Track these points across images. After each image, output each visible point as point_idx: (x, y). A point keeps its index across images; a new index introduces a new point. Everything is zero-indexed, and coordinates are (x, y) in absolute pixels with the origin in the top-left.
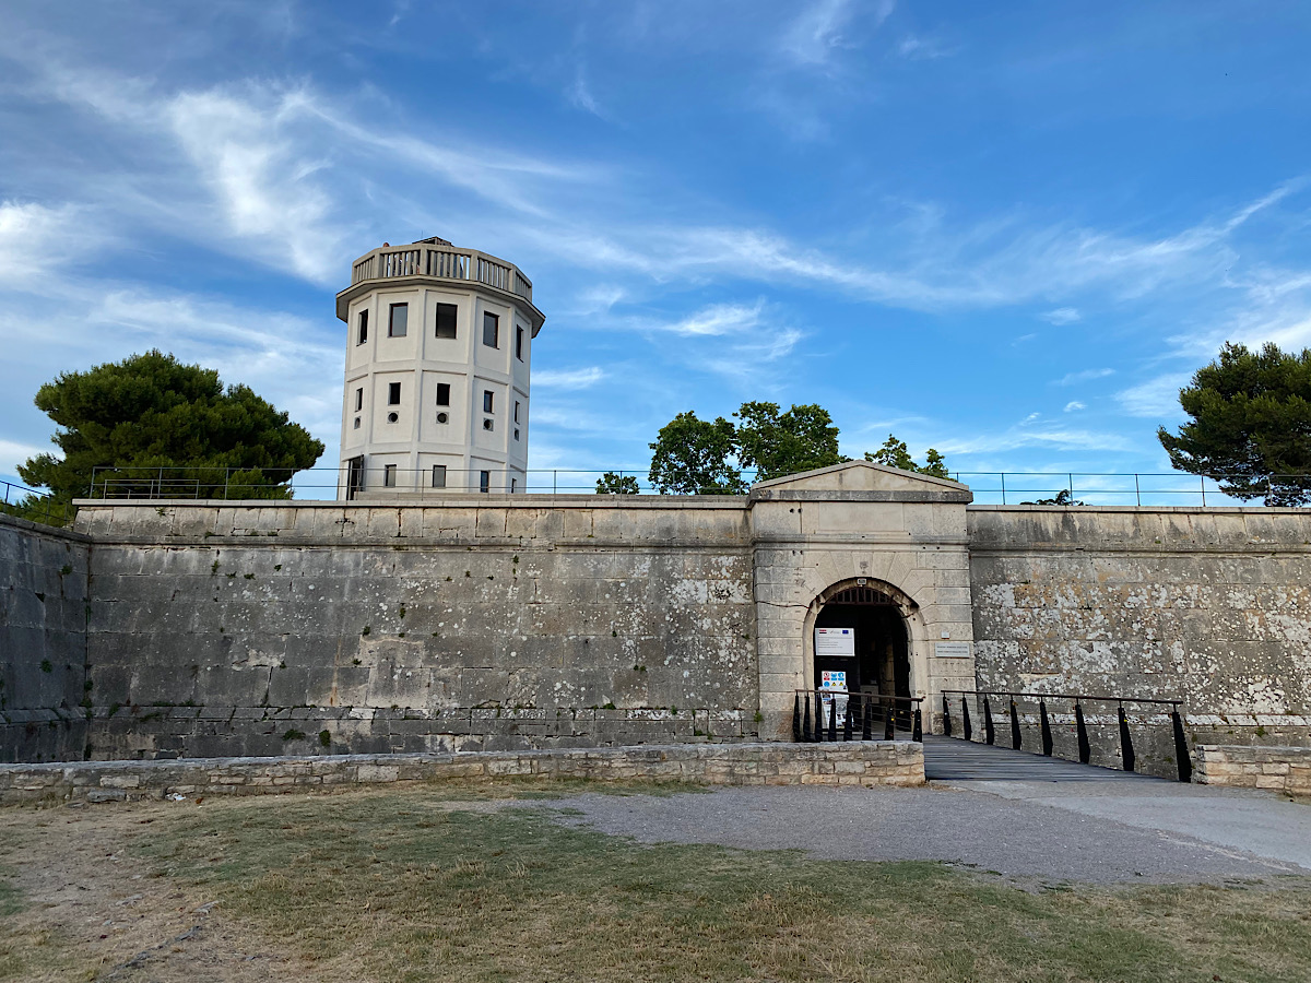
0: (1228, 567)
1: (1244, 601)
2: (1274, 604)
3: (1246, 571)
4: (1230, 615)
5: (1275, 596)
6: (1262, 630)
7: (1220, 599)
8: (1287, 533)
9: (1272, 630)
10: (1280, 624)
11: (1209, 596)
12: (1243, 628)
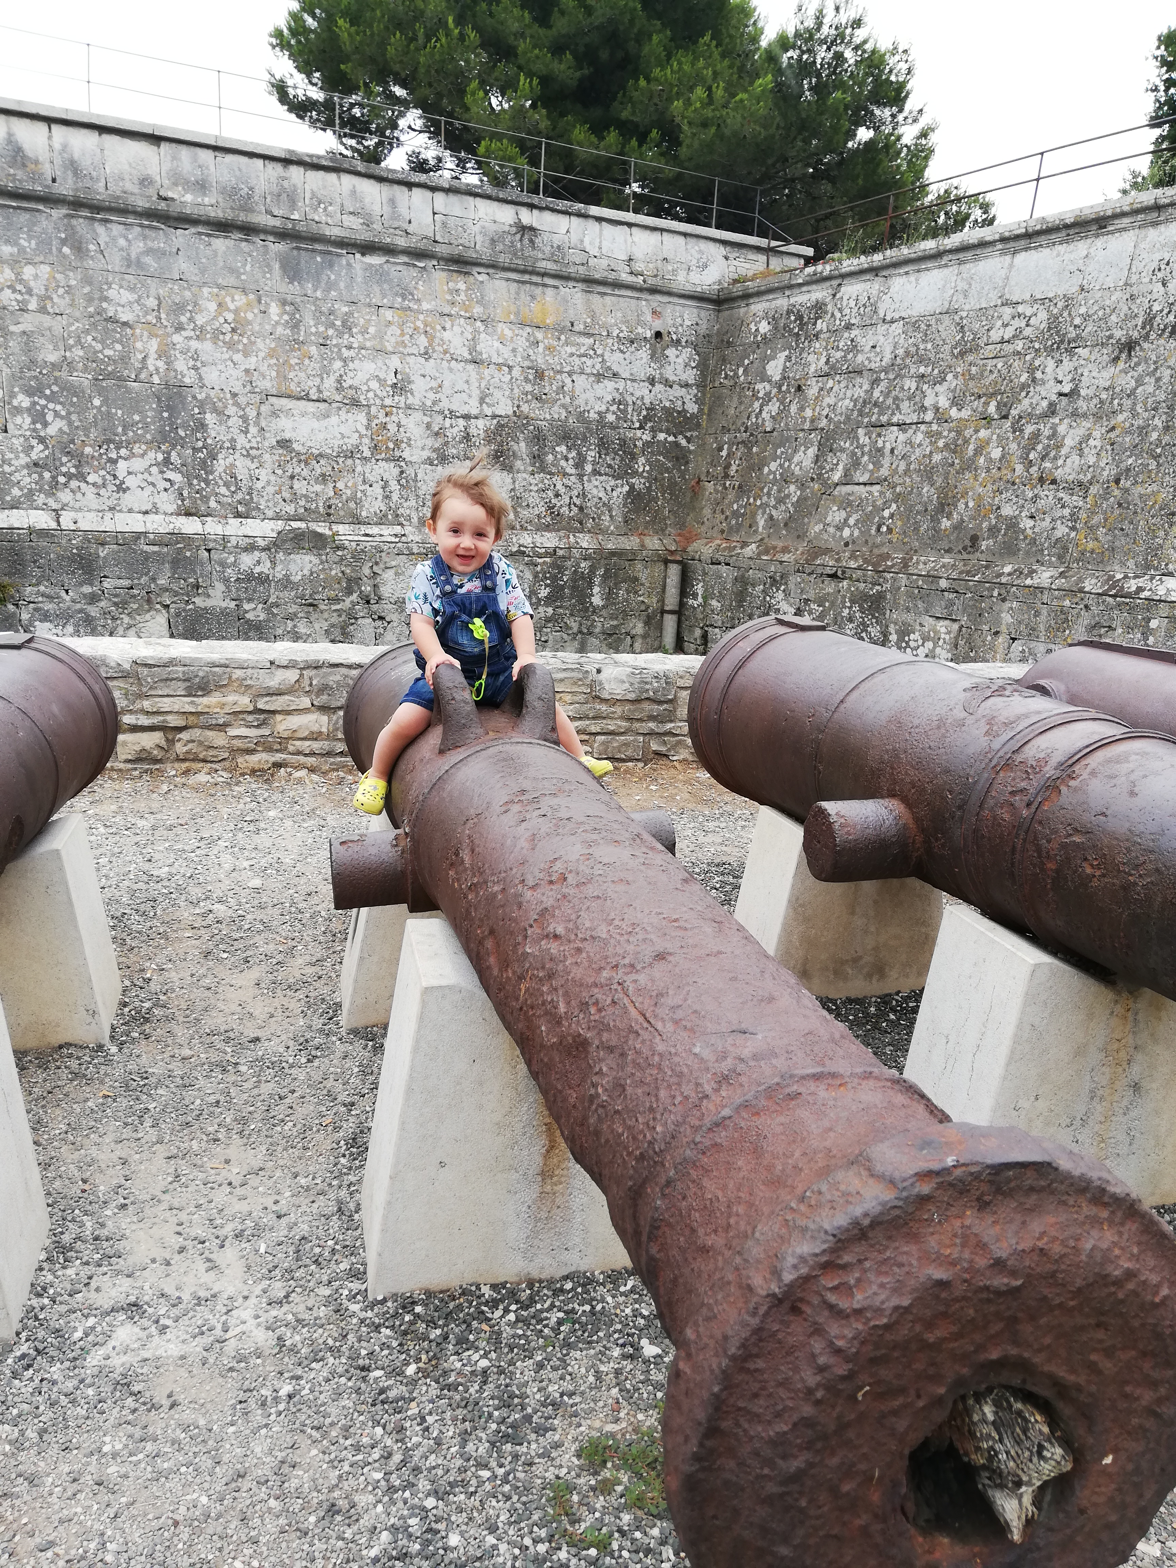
0: (114, 239)
1: (136, 307)
2: (191, 319)
3: (149, 251)
4: (106, 330)
5: (196, 304)
6: (161, 364)
7: (90, 300)
8: (235, 190)
9: (181, 365)
10: (196, 357)
11: (69, 289)
12: (124, 359)
